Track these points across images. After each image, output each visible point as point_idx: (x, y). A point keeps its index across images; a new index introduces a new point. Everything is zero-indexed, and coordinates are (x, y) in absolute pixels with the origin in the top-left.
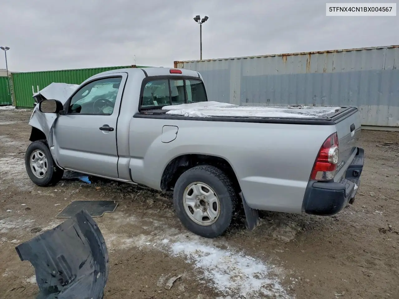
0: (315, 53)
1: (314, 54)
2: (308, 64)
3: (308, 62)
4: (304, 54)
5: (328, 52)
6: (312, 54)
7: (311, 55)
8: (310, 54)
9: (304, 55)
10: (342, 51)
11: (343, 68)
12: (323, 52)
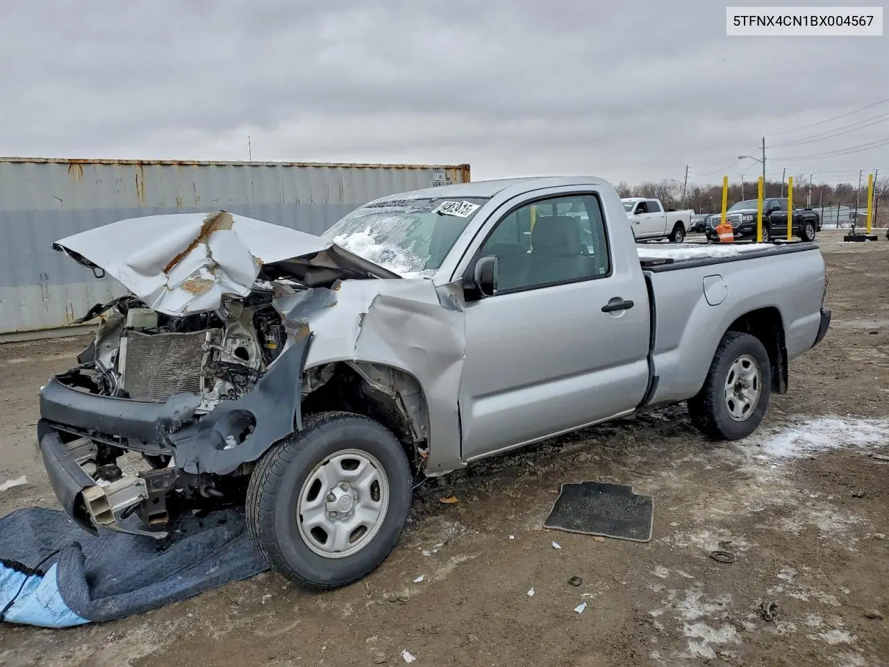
0: (152, 163)
1: (150, 164)
2: (140, 187)
3: (139, 182)
4: (127, 164)
5: (181, 164)
6: (146, 164)
7: (144, 167)
8: (142, 164)
9: (128, 167)
10: (208, 164)
11: (215, 199)
12: (169, 163)
